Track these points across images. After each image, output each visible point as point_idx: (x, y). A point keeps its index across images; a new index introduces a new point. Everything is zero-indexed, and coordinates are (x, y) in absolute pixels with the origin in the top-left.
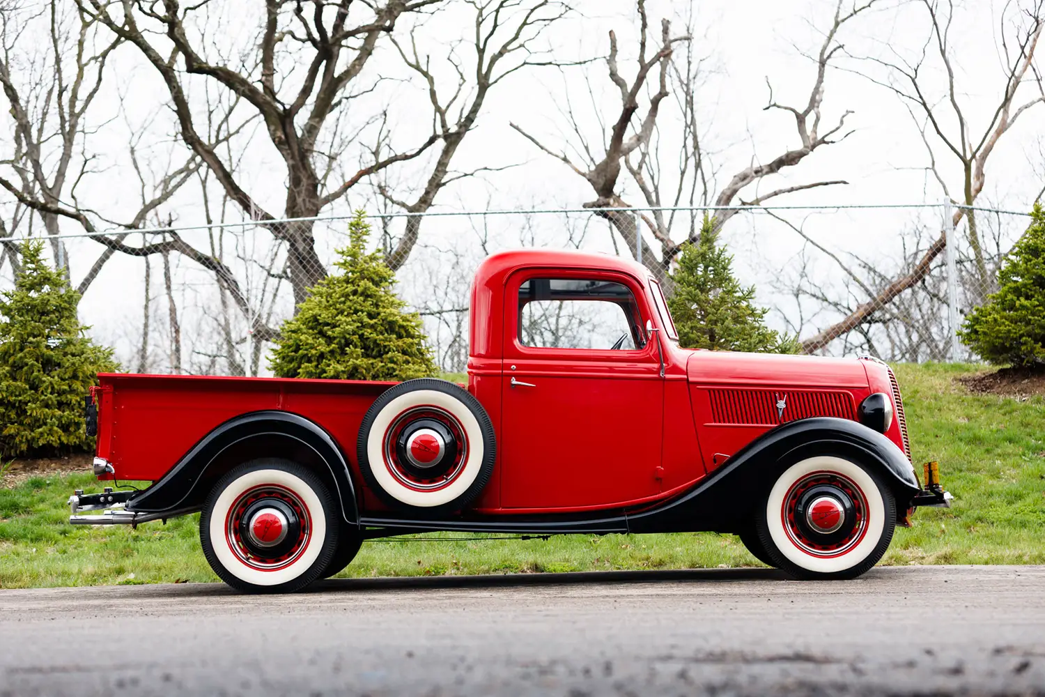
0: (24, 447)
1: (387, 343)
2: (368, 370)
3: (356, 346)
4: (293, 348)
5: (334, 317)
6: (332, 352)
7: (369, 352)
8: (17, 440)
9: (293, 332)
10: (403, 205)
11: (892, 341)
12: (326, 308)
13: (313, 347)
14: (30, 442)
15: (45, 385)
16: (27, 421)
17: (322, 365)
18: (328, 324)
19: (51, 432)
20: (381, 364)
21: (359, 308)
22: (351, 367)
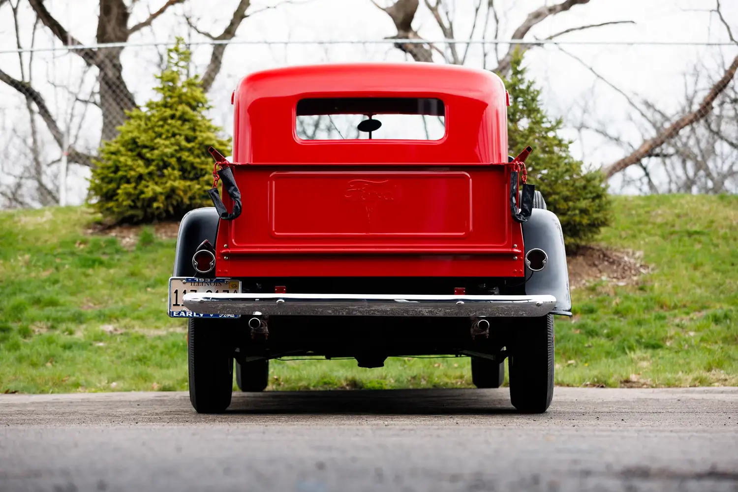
1: (203, 167)
2: (185, 192)
3: (173, 169)
4: (113, 169)
5: (152, 140)
6: (150, 174)
7: (186, 175)
9: (113, 153)
10: (208, 35)
11: (669, 176)
12: (145, 131)
13: (131, 169)
17: (140, 187)
18: (145, 147)
20: (198, 187)
21: (177, 131)
22: (168, 190)
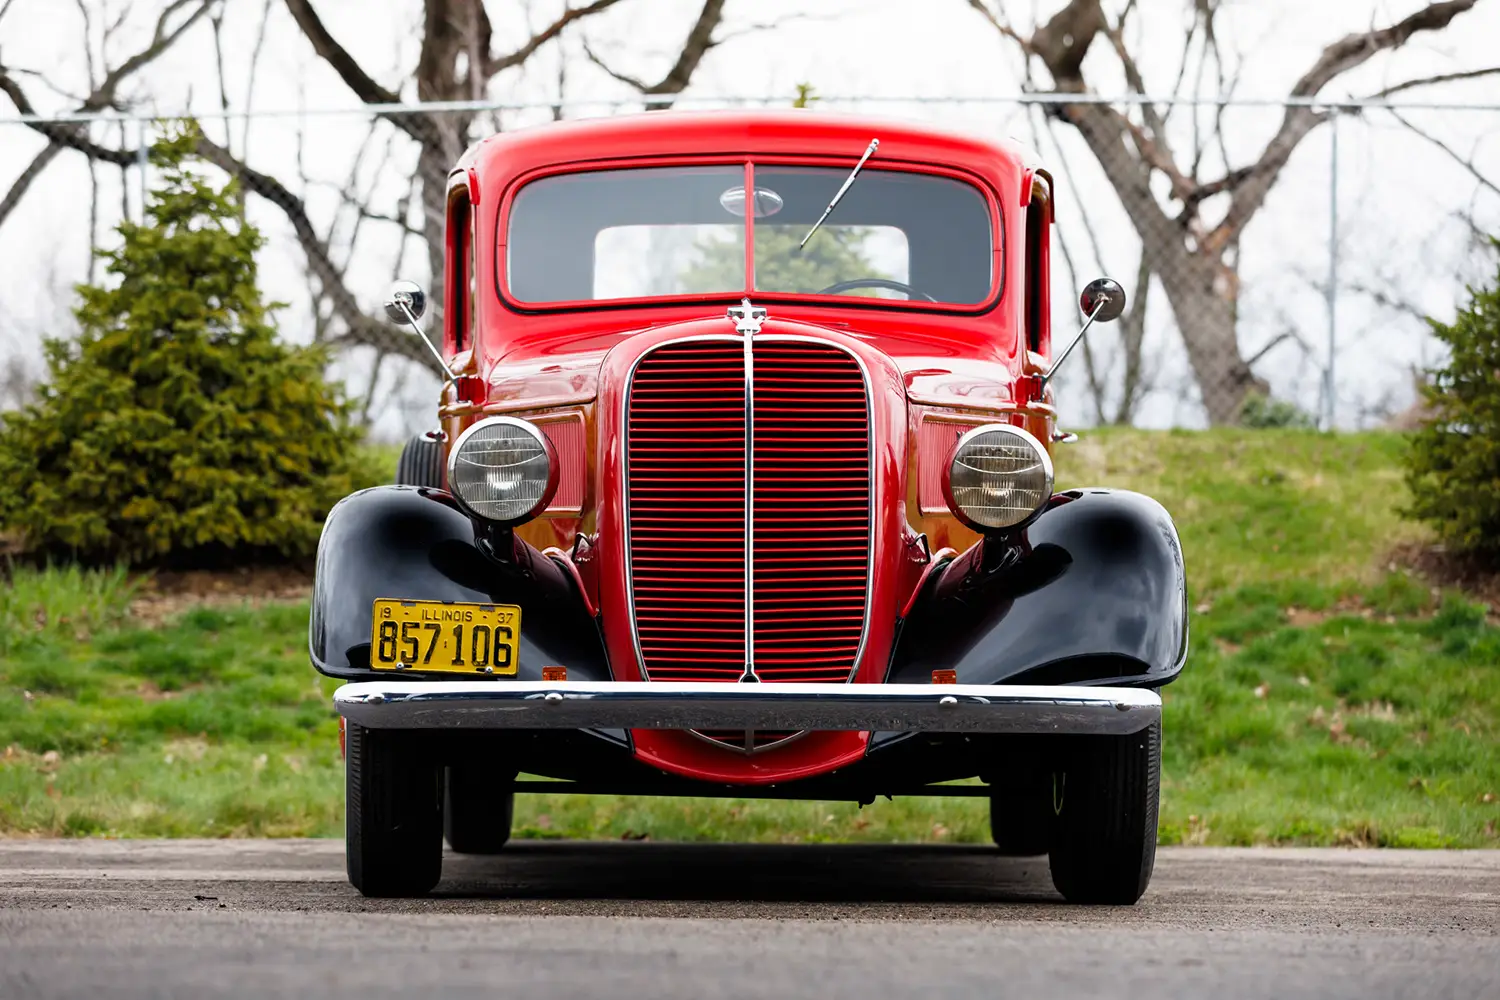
0: (164, 545)
8: (151, 530)
10: (635, 82)
14: (176, 537)
15: (205, 420)
16: (173, 491)
19: (220, 517)
